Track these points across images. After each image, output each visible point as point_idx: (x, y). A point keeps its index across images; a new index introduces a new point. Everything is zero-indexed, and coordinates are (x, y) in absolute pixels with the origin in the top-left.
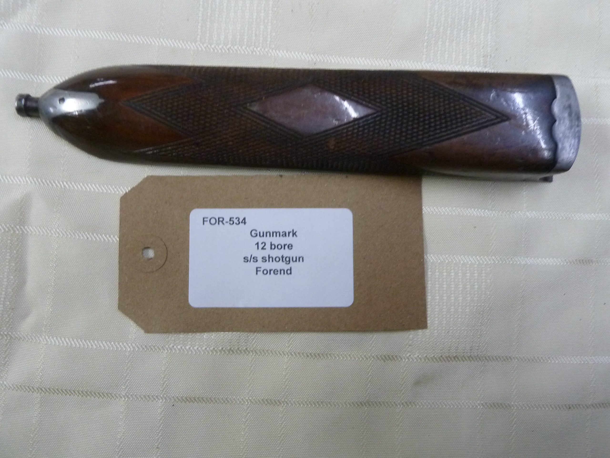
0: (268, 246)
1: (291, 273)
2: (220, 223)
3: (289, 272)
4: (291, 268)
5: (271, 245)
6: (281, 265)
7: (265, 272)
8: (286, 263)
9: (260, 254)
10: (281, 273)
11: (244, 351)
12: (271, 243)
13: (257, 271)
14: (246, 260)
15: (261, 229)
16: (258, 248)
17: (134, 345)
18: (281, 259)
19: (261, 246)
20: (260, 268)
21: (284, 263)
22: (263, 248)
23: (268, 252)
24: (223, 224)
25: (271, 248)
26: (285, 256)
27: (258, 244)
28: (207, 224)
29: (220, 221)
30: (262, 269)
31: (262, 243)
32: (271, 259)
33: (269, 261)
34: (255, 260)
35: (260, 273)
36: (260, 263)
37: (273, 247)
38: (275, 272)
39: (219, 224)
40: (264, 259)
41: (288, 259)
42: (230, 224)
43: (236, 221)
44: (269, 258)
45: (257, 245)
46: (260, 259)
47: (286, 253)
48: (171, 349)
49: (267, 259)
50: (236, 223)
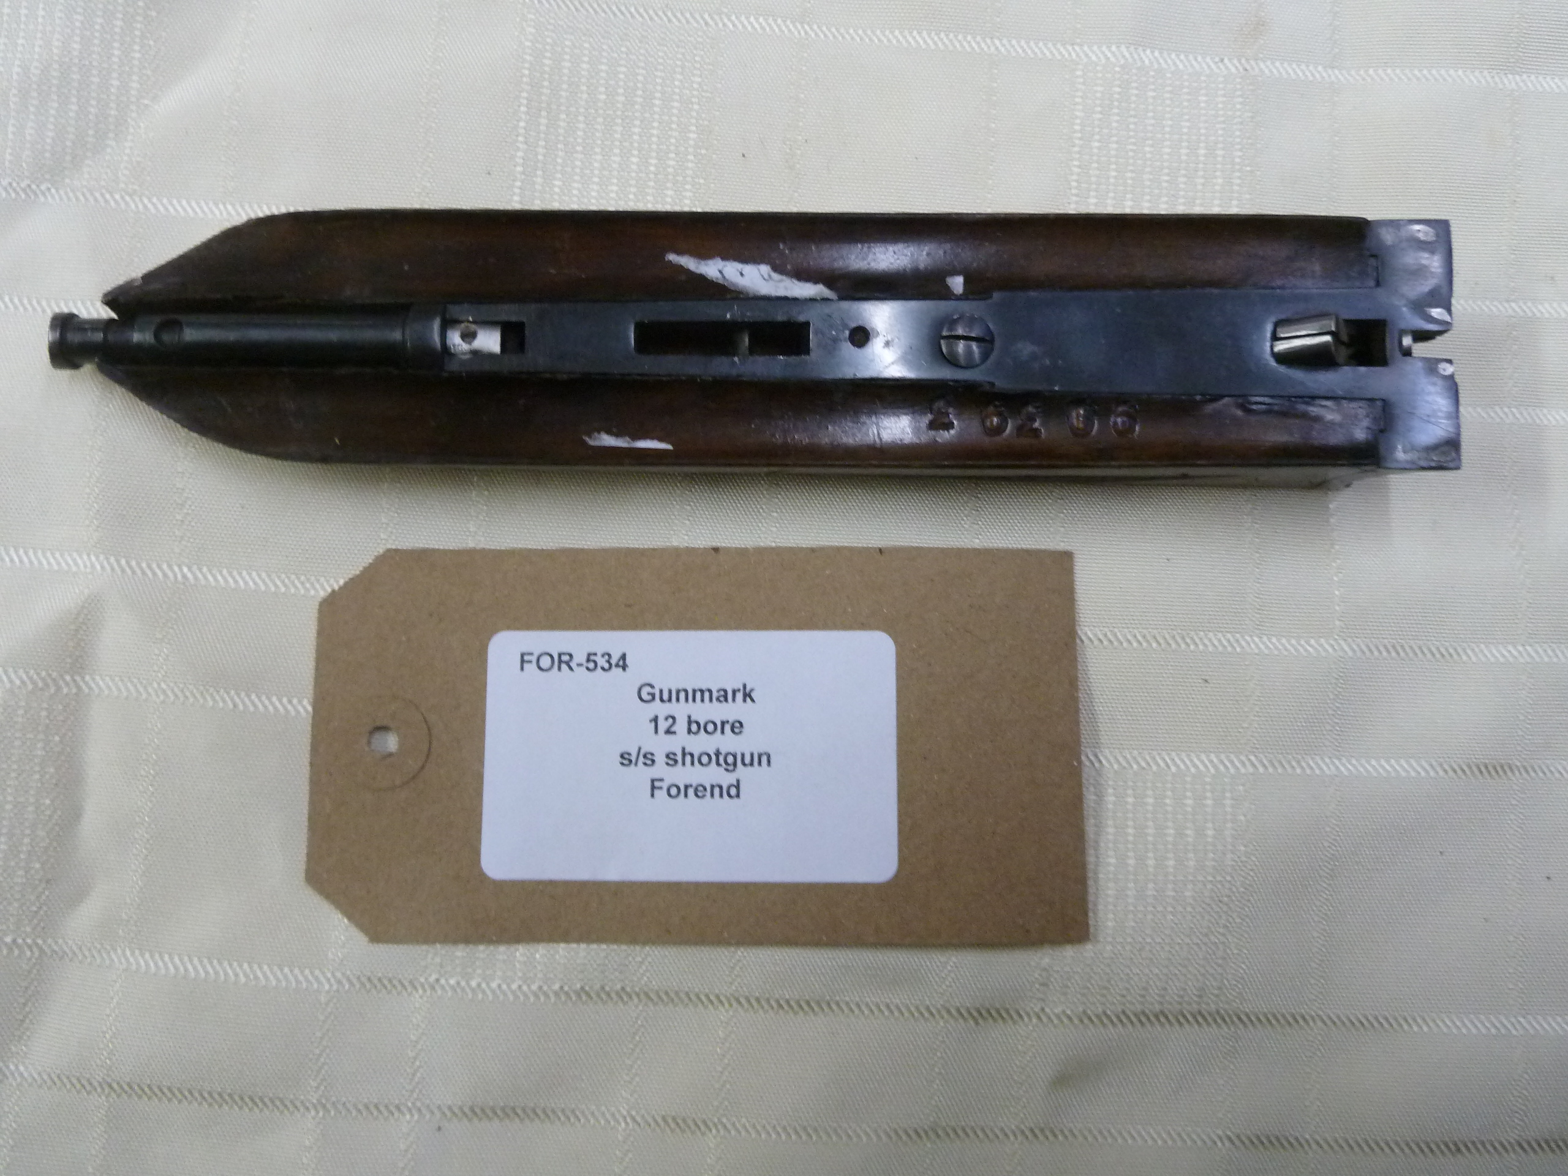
0: (681, 726)
1: (738, 796)
2: (564, 666)
3: (734, 791)
4: (738, 781)
5: (690, 722)
6: (714, 775)
7: (674, 791)
8: (727, 770)
9: (661, 745)
10: (712, 795)
11: (617, 993)
12: (689, 717)
13: (653, 788)
14: (626, 759)
15: (665, 682)
16: (656, 731)
17: (339, 975)
18: (714, 758)
19: (663, 725)
20: (661, 780)
21: (721, 770)
22: (668, 732)
23: (681, 740)
24: (571, 668)
25: (689, 731)
26: (723, 751)
27: (655, 720)
28: (531, 668)
29: (563, 661)
30: (665, 785)
31: (666, 719)
32: (688, 759)
33: (684, 764)
34: (649, 759)
35: (661, 794)
36: (660, 769)
37: (694, 727)
38: (699, 791)
39: (559, 669)
40: (671, 759)
41: (730, 759)
42: (588, 669)
43: (602, 662)
44: (684, 754)
45: (653, 724)
46: (660, 759)
47: (727, 742)
48: (433, 988)
49: (679, 758)
50: (603, 669)
